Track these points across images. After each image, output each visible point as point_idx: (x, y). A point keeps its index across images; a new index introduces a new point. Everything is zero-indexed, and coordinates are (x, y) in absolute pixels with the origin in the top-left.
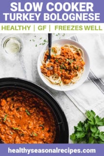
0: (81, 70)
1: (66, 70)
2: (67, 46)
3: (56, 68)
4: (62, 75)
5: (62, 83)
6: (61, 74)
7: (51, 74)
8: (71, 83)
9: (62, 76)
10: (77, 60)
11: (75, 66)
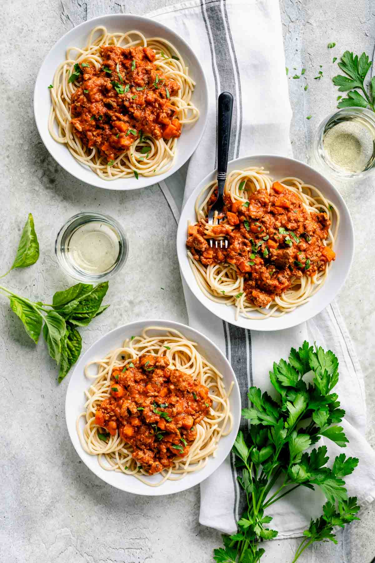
0: (316, 276)
1: (268, 262)
2: (293, 185)
3: (237, 245)
4: (250, 274)
5: (243, 298)
6: (248, 269)
7: (216, 258)
8: (272, 307)
9: (248, 277)
10: (312, 240)
11: (302, 256)
